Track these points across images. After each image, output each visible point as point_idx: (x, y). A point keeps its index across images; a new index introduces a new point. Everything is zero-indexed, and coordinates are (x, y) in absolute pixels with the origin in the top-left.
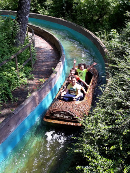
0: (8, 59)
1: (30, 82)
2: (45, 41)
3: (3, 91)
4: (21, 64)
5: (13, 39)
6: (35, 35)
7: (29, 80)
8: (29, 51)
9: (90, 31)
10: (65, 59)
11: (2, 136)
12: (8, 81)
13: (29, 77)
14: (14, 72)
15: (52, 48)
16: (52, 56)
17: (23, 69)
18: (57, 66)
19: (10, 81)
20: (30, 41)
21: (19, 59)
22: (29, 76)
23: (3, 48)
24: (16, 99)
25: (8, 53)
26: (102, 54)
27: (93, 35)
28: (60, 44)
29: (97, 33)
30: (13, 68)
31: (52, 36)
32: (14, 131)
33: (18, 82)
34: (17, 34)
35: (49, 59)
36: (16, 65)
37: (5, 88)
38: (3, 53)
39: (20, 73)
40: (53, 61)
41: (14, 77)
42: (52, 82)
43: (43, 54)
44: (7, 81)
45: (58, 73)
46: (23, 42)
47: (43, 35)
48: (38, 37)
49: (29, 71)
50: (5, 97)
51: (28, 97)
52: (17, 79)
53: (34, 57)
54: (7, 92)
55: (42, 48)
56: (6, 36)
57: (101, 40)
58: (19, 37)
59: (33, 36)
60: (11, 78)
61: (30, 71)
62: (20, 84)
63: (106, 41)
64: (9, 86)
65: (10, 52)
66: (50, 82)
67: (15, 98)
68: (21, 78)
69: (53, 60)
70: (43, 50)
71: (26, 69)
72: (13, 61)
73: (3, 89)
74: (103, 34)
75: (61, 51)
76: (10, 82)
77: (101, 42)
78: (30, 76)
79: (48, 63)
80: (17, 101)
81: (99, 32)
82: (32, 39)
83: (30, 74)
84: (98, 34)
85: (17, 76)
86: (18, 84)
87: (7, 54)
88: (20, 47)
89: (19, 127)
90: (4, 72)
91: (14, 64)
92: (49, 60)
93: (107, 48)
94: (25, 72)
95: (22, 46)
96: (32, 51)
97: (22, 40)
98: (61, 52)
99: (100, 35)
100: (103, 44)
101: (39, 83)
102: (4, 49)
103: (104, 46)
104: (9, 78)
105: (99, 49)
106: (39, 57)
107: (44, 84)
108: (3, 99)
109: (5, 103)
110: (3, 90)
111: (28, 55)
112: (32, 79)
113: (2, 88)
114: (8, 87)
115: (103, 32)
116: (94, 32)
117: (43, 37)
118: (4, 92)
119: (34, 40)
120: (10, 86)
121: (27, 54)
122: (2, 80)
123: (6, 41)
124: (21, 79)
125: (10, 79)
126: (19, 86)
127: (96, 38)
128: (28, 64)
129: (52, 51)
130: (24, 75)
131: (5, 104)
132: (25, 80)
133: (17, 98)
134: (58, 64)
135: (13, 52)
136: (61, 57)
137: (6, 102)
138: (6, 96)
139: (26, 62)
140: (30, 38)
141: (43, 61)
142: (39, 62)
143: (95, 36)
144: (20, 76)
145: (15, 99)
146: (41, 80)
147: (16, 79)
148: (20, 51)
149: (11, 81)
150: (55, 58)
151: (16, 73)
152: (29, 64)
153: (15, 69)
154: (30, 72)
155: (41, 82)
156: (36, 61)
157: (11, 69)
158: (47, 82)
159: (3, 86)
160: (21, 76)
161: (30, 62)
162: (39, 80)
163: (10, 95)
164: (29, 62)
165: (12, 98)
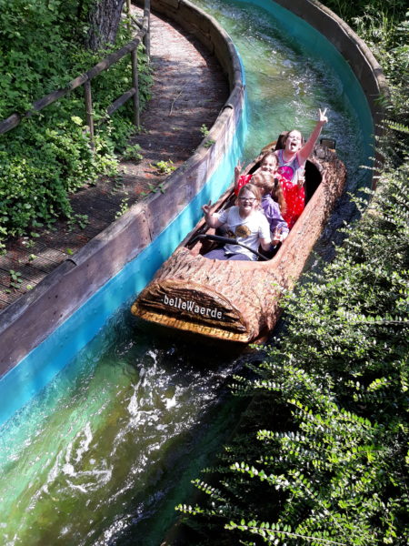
0: (63, 87)
1: (127, 170)
2: (184, 38)
3: (44, 191)
4: (101, 107)
5: (82, 23)
6: (152, 16)
7: (124, 161)
8: (129, 66)
9: (333, 13)
10: (243, 101)
11: (36, 329)
12: (60, 159)
13: (125, 153)
14: (79, 130)
15: (205, 64)
16: (201, 89)
17: (108, 125)
18: (217, 123)
19: (65, 160)
20: (135, 34)
21: (97, 91)
22: (125, 148)
23: (48, 50)
24: (83, 221)
25: (64, 69)
26: (366, 91)
27: (344, 25)
28: (232, 50)
29: (358, 20)
30: (78, 120)
31: (209, 21)
32: (74, 317)
33: (89, 164)
34: (96, 8)
35: (192, 98)
36: (87, 109)
37: (49, 183)
38: (48, 68)
39: (98, 136)
40: (206, 107)
41: (78, 149)
42: (196, 175)
43: (175, 80)
44: (57, 159)
45: (218, 147)
46: (111, 36)
47: (178, 18)
48: (161, 22)
49: (124, 134)
50: (49, 209)
51: (119, 216)
52: (88, 156)
53: (144, 89)
54: (54, 195)
55: (171, 59)
56: (59, 13)
57: (369, 46)
58: (100, 17)
59: (147, 18)
60: (70, 152)
61: (128, 134)
62: (97, 173)
63: (383, 51)
64: (61, 176)
65: (70, 66)
66: (192, 174)
67: (79, 216)
68: (99, 152)
69: (203, 101)
70: (174, 67)
71: (115, 126)
72: (78, 96)
73: (44, 184)
74: (377, 25)
75: (233, 73)
76: (66, 164)
77: (369, 52)
78: (129, 150)
79: (187, 113)
80: (83, 226)
81: (365, 19)
82: (141, 27)
83: (130, 143)
84: (360, 23)
85: (88, 146)
86: (89, 172)
87: (61, 73)
88: (103, 51)
89: (88, 304)
90: (48, 131)
91: (80, 106)
92: (190, 102)
93: (385, 73)
94: (114, 134)
95: (107, 48)
96: (139, 66)
97: (110, 30)
98: (233, 78)
99: (367, 27)
100: (373, 59)
101: (154, 173)
102: (50, 55)
103: (376, 65)
104: (62, 151)
105: (360, 77)
106: (161, 92)
107: (171, 177)
108: (41, 215)
109: (48, 229)
110: (42, 187)
111: (126, 80)
112: (133, 160)
113: (41, 181)
114: (58, 180)
115: (378, 17)
116: (348, 17)
117: (176, 24)
118: (46, 195)
119: (148, 31)
120: (64, 175)
121: (122, 76)
122: (42, 156)
123: (59, 29)
124: (100, 156)
125: (66, 155)
126: (93, 179)
127: (351, 37)
128: (124, 108)
129: (204, 72)
130: (111, 144)
131: (48, 232)
132: (112, 161)
133: (86, 217)
134: (221, 118)
135: (78, 66)
136: (232, 94)
137: (49, 226)
138: (52, 207)
139: (120, 103)
140: (135, 26)
141: (171, 104)
142: (159, 105)
143: (350, 31)
144: (96, 146)
145: (78, 219)
146: (162, 164)
147: (84, 155)
148: (101, 65)
149: (68, 160)
150: (213, 94)
151: (84, 136)
152: (128, 110)
153: (84, 124)
154: (127, 138)
155: (162, 170)
156: (151, 101)
157: (71, 122)
158: (182, 173)
159: (45, 174)
160: (99, 149)
161: (131, 104)
162: (155, 165)
163: (64, 206)
164: (126, 104)
165: (69, 216)
